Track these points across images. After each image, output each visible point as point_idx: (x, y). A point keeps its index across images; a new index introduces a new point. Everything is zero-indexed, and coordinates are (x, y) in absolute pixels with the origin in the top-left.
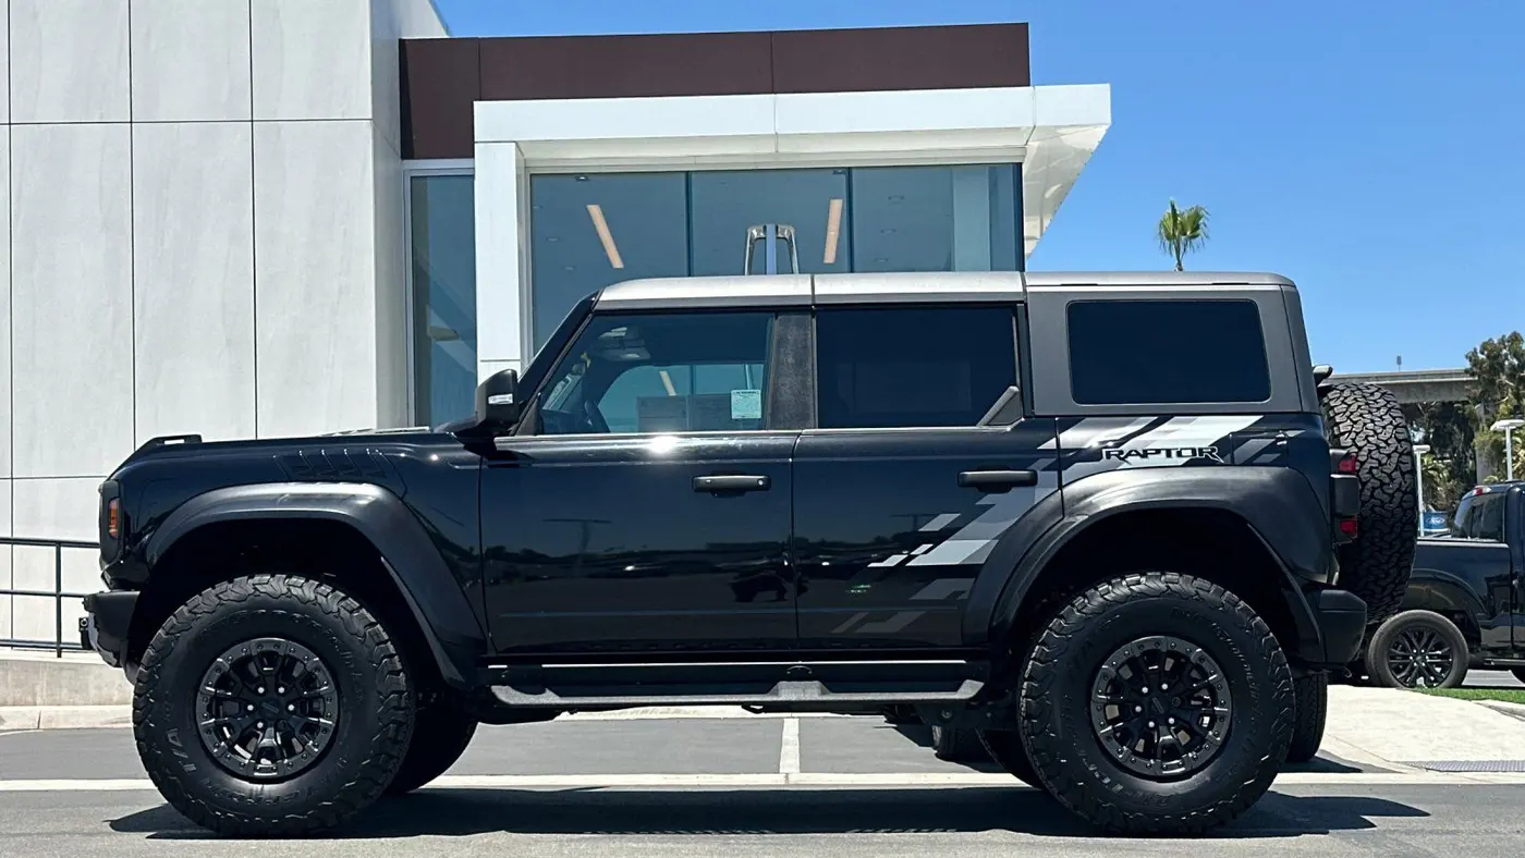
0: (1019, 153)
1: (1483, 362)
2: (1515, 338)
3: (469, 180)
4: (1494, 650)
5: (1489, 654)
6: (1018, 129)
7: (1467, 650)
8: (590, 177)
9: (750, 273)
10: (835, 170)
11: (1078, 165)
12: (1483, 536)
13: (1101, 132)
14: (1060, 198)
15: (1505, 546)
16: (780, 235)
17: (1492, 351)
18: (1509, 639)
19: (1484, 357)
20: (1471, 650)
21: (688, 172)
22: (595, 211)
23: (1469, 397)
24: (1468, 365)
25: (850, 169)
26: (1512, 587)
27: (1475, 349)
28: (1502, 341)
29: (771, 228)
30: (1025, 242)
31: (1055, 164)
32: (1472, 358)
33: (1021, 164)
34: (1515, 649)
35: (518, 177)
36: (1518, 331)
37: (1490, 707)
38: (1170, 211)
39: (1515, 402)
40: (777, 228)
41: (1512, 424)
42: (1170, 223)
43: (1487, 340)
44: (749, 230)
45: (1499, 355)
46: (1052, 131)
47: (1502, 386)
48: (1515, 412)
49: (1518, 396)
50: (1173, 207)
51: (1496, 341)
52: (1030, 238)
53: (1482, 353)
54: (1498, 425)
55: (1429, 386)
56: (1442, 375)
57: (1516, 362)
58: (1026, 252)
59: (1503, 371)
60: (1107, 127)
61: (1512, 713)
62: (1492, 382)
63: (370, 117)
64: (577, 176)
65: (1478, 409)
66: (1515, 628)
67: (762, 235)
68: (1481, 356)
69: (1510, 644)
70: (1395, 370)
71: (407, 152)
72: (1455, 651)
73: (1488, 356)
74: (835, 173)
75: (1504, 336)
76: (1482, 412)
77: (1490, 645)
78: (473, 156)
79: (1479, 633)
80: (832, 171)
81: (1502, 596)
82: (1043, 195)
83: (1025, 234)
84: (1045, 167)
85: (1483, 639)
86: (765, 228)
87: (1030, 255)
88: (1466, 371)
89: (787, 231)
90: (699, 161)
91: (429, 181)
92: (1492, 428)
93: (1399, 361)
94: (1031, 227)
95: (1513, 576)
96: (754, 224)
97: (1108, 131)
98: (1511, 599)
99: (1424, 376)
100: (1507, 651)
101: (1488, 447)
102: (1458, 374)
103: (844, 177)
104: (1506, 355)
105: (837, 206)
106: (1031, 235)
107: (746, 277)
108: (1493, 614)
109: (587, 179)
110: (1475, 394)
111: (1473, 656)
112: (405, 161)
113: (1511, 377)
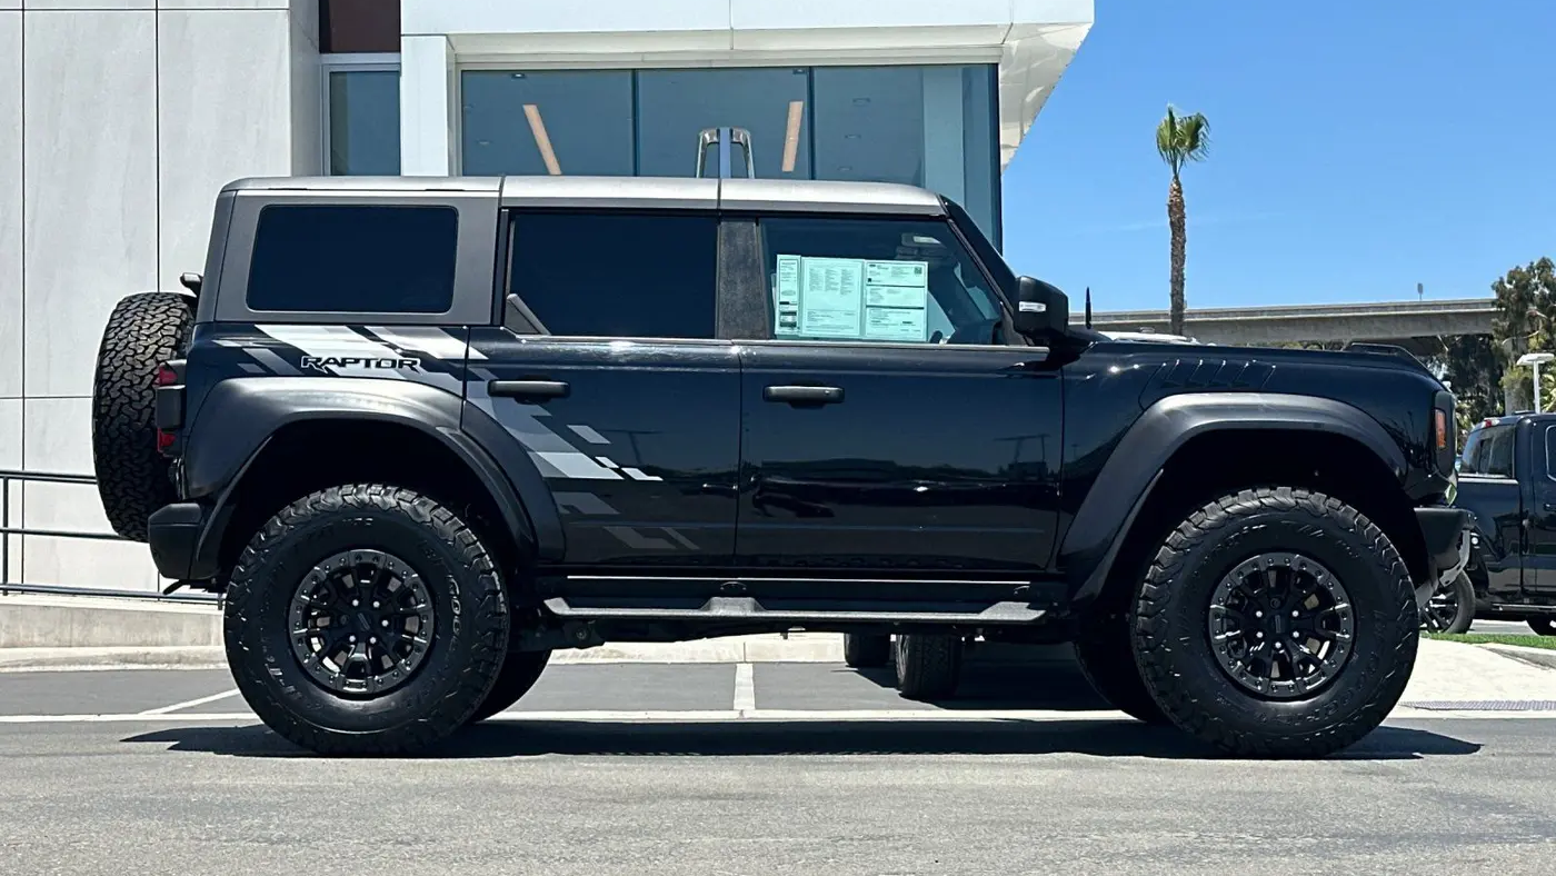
0: (994, 52)
1: (1511, 292)
2: (1545, 265)
3: (394, 77)
4: (1502, 594)
5: (1498, 599)
6: (996, 26)
7: (1473, 594)
8: (528, 75)
9: (702, 176)
10: (795, 69)
11: (1061, 66)
12: (1493, 471)
13: (1084, 31)
14: (1039, 104)
15: (1515, 482)
16: (735, 140)
17: (1521, 280)
18: (1518, 582)
19: (1512, 287)
20: (1478, 595)
21: (634, 70)
22: (531, 112)
23: (1496, 331)
24: (1494, 296)
25: (811, 68)
26: (1522, 528)
27: (1501, 278)
28: (1531, 268)
29: (725, 131)
30: (1002, 152)
31: (1035, 65)
32: (1499, 287)
33: (997, 64)
34: (1525, 593)
35: (448, 72)
36: (1547, 256)
37: (1491, 650)
38: (1167, 117)
39: (1547, 337)
40: (731, 131)
41: (1539, 358)
42: (1167, 133)
43: (1513, 268)
44: (701, 134)
45: (1528, 283)
46: (1032, 30)
47: (1532, 317)
48: (1545, 347)
49: (1548, 329)
50: (1171, 114)
51: (1524, 270)
52: (1007, 147)
53: (1510, 283)
54: (1524, 359)
55: (1451, 317)
56: (1467, 305)
57: (1547, 291)
58: (1002, 163)
59: (1532, 301)
60: (1090, 26)
61: (1514, 655)
62: (1520, 315)
63: (287, 7)
64: (513, 73)
65: (1506, 343)
66: (1526, 571)
67: (715, 139)
68: (1508, 286)
69: (1519, 588)
70: (1416, 299)
71: (325, 47)
72: (1460, 594)
73: (1516, 287)
74: (796, 72)
75: (1532, 263)
76: (1510, 347)
77: (1499, 589)
78: (399, 51)
79: (1487, 576)
80: (791, 71)
81: (1512, 536)
82: (1023, 100)
83: (1001, 143)
84: (1025, 69)
85: (1490, 582)
86: (718, 131)
87: (1006, 166)
88: (1493, 303)
89: (743, 135)
90: (648, 58)
91: (349, 77)
92: (1518, 363)
93: (1420, 288)
94: (1008, 135)
95: (1523, 515)
96: (706, 128)
97: (1091, 31)
98: (1521, 541)
99: (1448, 305)
100: (1517, 596)
101: (1517, 386)
102: (1484, 304)
103: (804, 78)
104: (1536, 284)
105: (797, 109)
106: (1006, 143)
107: (698, 179)
108: (1501, 554)
109: (523, 77)
110: (1503, 327)
111: (1479, 600)
112: (325, 55)
113: (1541, 308)
